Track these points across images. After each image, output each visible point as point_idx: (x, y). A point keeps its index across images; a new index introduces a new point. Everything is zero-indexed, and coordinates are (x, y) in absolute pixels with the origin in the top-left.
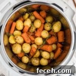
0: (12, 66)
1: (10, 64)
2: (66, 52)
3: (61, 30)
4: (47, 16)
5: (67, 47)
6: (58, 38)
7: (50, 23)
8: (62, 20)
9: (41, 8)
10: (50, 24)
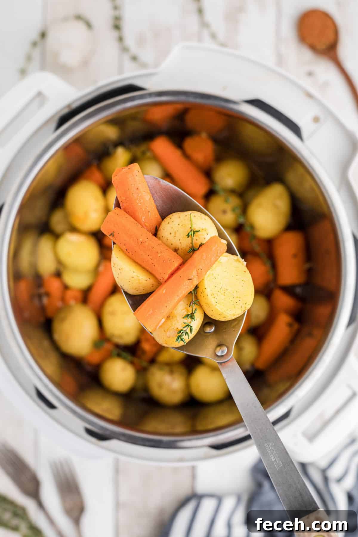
0: (51, 406)
1: (41, 396)
2: (317, 332)
3: (289, 228)
4: (219, 159)
5: (322, 311)
6: (274, 266)
7: (233, 191)
8: (292, 177)
9: (191, 120)
10: (234, 201)
